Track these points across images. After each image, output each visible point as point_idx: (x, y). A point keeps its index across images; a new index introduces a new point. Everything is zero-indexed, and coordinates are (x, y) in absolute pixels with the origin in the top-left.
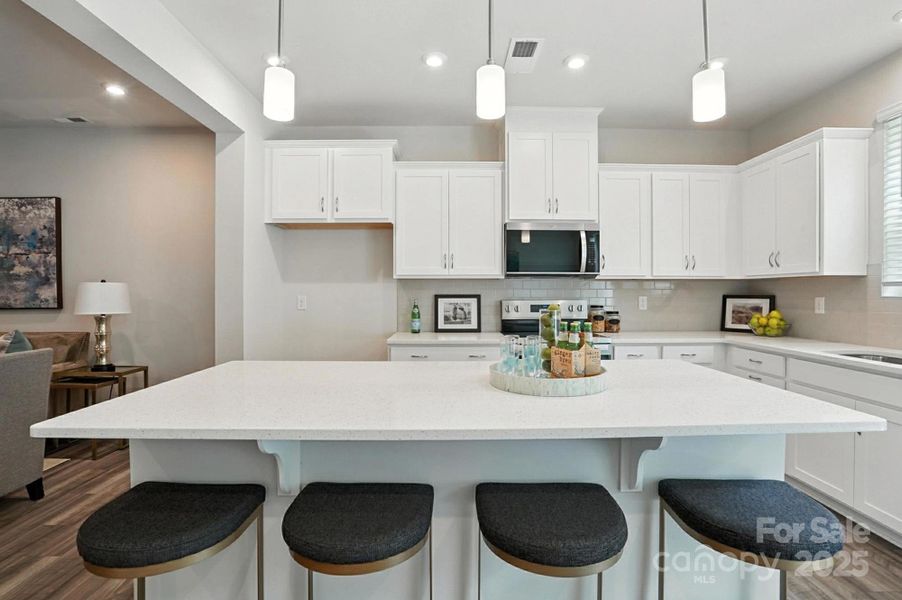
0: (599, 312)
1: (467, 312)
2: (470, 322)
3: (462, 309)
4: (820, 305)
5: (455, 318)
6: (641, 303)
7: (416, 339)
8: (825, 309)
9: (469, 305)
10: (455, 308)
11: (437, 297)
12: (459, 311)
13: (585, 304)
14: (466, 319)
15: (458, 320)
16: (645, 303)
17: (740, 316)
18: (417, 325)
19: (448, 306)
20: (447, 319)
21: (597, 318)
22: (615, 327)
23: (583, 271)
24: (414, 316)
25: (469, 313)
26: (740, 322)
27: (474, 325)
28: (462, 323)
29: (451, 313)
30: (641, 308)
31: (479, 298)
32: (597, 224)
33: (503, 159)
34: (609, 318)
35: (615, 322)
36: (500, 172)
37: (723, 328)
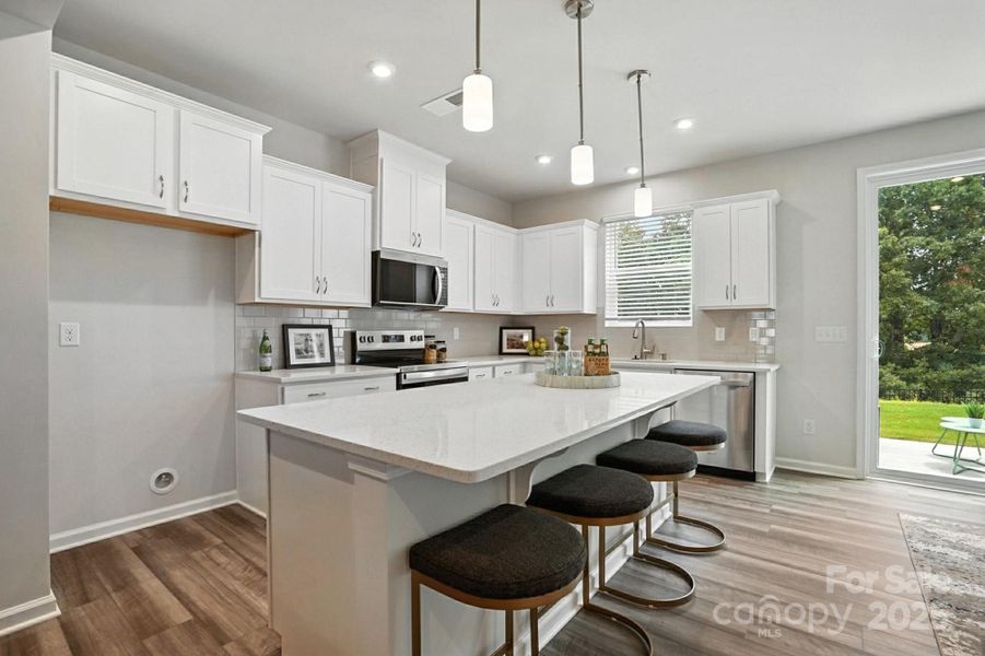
0: (432, 342)
2: (323, 355)
5: (307, 351)
6: (455, 333)
9: (320, 336)
10: (306, 340)
11: (285, 327)
13: (423, 334)
15: (310, 353)
16: (458, 333)
17: (512, 343)
18: (270, 361)
19: (299, 337)
20: (298, 353)
21: (431, 347)
22: (444, 355)
23: (437, 304)
24: (265, 350)
25: (321, 345)
26: (511, 348)
27: (327, 358)
29: (302, 346)
30: (455, 338)
31: (330, 328)
32: (447, 263)
33: (374, 184)
34: (440, 346)
35: (444, 350)
36: (370, 195)
37: (501, 353)
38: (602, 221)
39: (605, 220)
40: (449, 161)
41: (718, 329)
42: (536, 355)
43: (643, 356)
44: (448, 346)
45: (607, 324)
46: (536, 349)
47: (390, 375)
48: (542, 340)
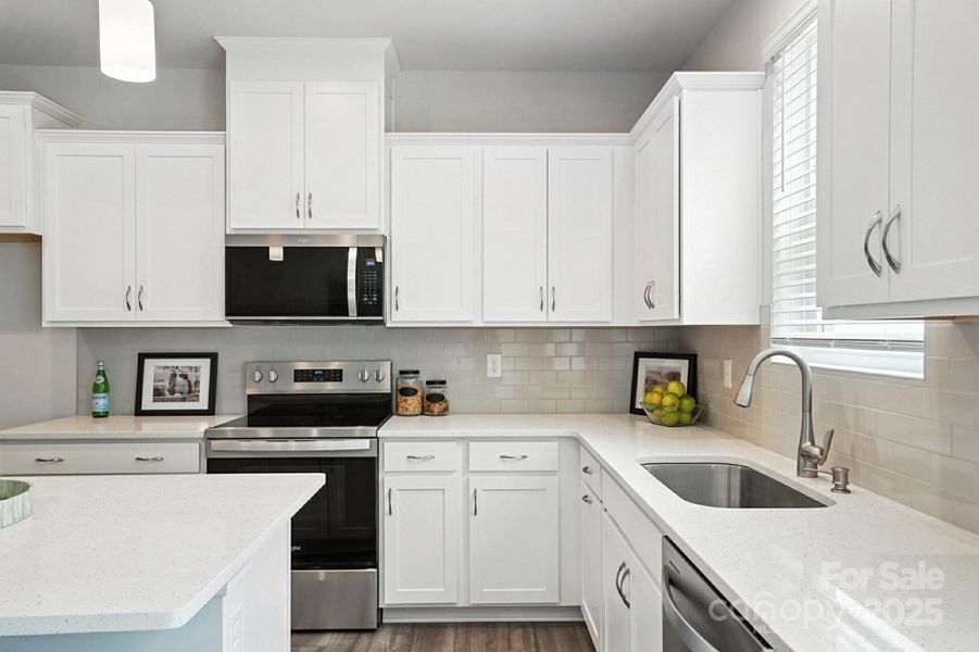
0: (411, 383)
1: (193, 381)
2: (196, 398)
3: (185, 377)
4: (728, 373)
5: (172, 392)
6: (490, 365)
7: (101, 429)
8: (733, 380)
9: (197, 369)
10: (174, 375)
11: (142, 357)
12: (179, 379)
13: (386, 369)
14: (191, 393)
15: (176, 395)
16: (499, 365)
18: (101, 404)
19: (161, 371)
20: (158, 393)
21: (406, 392)
22: (437, 407)
23: (353, 315)
24: (96, 389)
25: (197, 383)
27: (203, 404)
28: (184, 400)
29: (166, 384)
30: (490, 374)
31: (213, 358)
37: (633, 409)
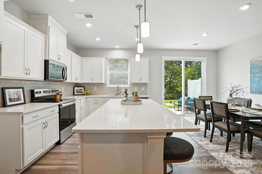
4: (96, 88)
8: (97, 89)
9: (19, 92)
10: (14, 94)
11: (4, 89)
15: (15, 100)
17: (77, 92)
20: (10, 100)
21: (58, 94)
25: (20, 96)
26: (78, 93)
27: (23, 101)
28: (17, 101)
31: (23, 88)
32: (67, 66)
33: (47, 35)
34: (60, 94)
35: (61, 95)
36: (44, 38)
37: (74, 95)
38: (106, 58)
39: (107, 58)
40: (67, 32)
41: (135, 88)
42: (87, 95)
43: (118, 94)
44: (62, 93)
45: (108, 86)
46: (87, 93)
47: (57, 105)
48: (88, 90)
